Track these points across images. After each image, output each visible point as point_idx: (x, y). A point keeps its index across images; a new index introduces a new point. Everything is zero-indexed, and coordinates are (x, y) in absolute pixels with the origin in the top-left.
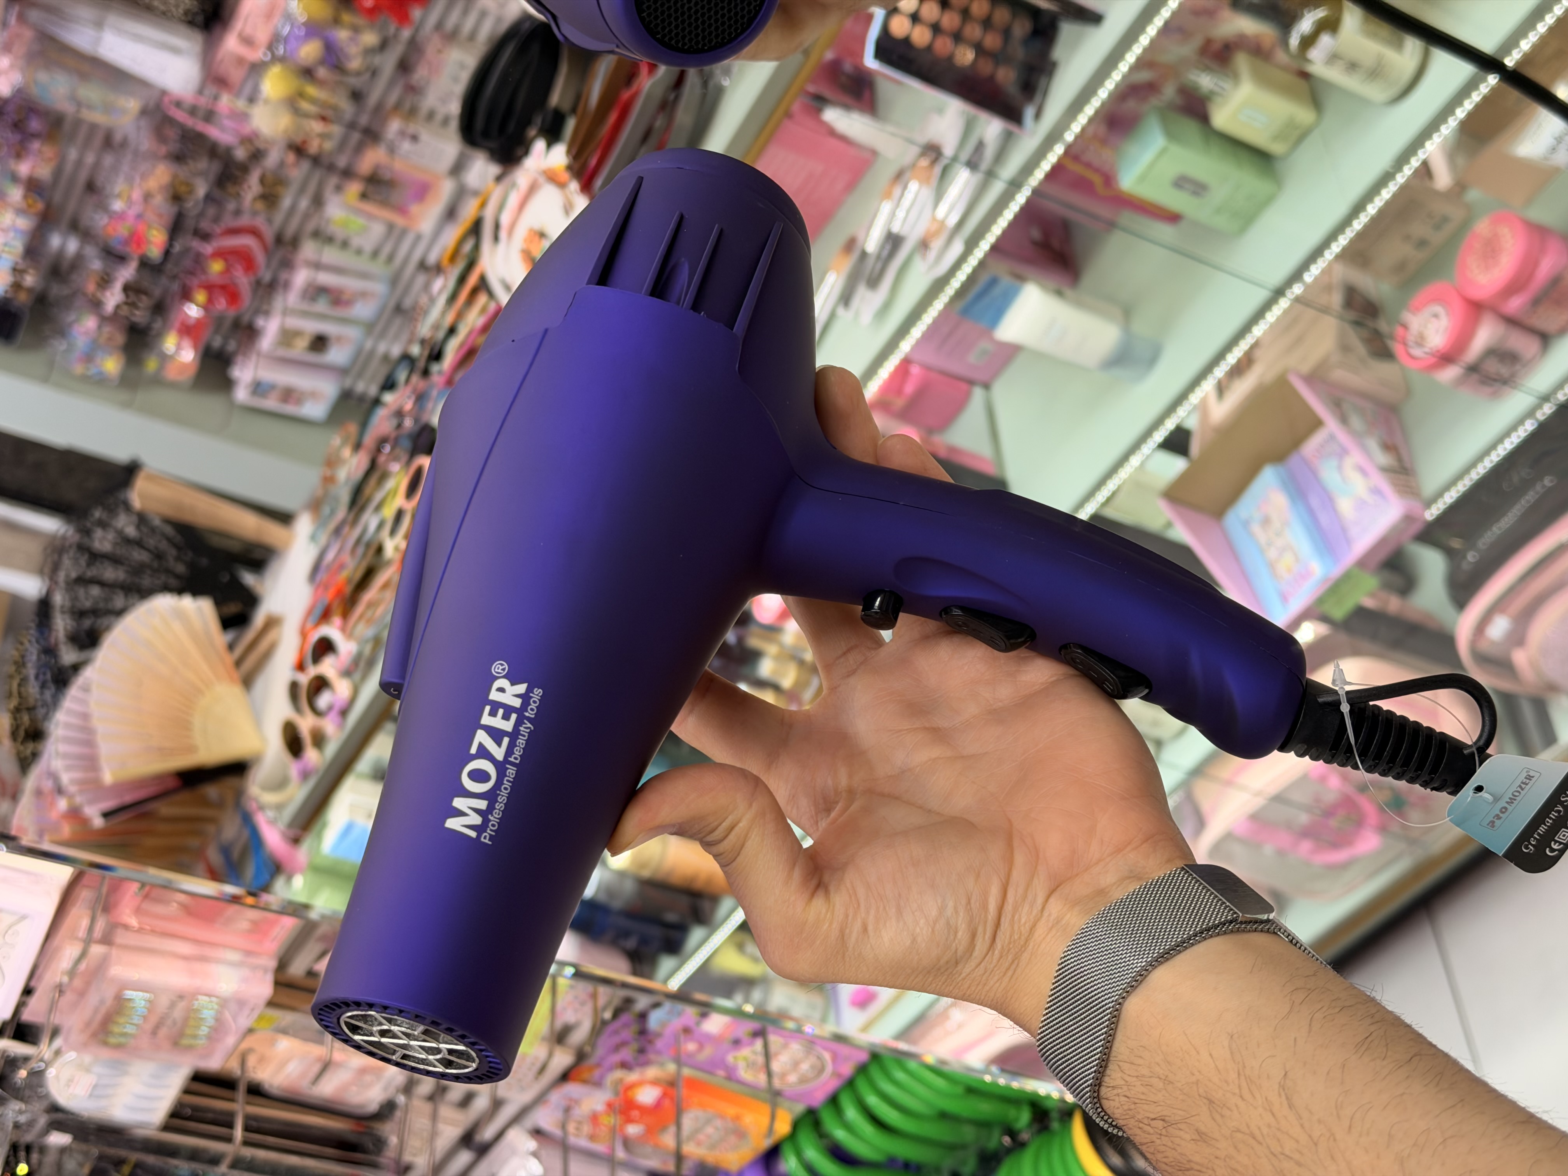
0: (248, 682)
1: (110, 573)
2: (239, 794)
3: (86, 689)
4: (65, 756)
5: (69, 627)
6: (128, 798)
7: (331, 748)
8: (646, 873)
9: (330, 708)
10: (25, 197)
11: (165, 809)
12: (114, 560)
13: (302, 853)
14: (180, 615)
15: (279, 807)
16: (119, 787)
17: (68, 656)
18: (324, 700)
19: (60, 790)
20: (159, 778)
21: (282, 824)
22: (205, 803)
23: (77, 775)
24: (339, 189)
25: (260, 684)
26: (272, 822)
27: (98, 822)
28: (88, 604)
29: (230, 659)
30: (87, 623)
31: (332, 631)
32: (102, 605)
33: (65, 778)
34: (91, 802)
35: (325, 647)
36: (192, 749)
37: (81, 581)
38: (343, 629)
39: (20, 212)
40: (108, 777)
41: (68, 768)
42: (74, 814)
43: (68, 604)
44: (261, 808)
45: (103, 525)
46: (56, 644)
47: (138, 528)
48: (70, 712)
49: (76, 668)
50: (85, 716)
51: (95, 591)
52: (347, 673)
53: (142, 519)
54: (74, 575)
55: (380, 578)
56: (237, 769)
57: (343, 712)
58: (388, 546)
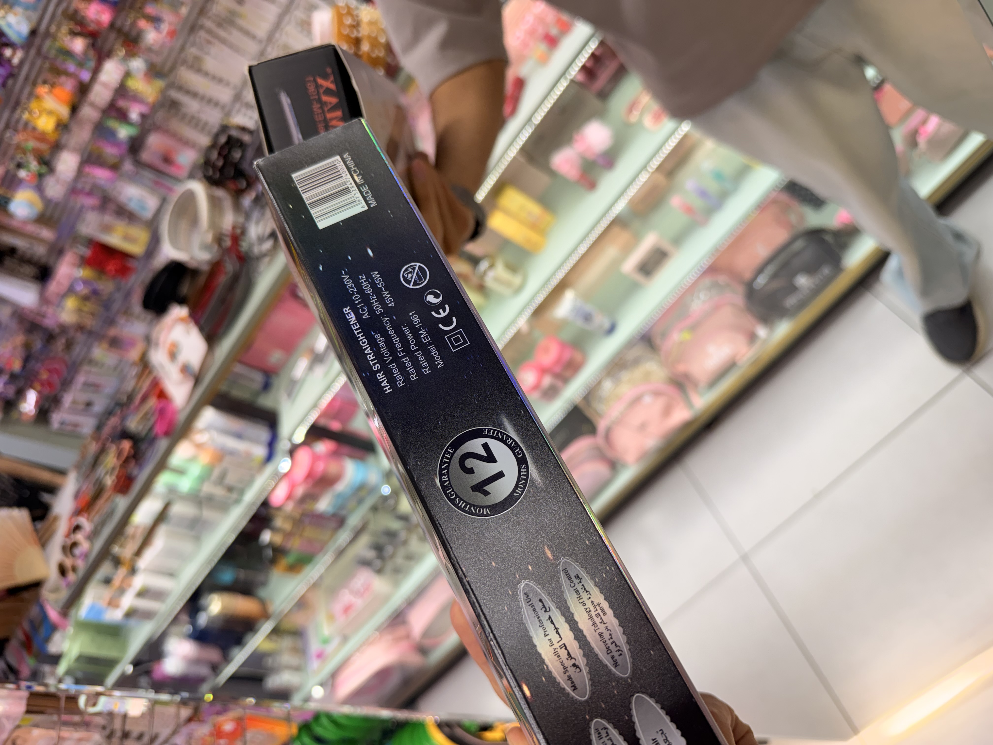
0: (43, 546)
2: (37, 597)
7: (80, 572)
8: (229, 613)
9: (80, 555)
13: (69, 619)
14: (12, 517)
15: (56, 601)
18: (77, 551)
21: (58, 608)
22: (22, 601)
24: (100, 344)
25: (48, 547)
26: (52, 608)
29: (35, 536)
35: (77, 528)
36: (14, 577)
38: (87, 519)
44: (48, 601)
52: (88, 538)
55: (106, 495)
56: (36, 585)
57: (86, 556)
58: (109, 481)
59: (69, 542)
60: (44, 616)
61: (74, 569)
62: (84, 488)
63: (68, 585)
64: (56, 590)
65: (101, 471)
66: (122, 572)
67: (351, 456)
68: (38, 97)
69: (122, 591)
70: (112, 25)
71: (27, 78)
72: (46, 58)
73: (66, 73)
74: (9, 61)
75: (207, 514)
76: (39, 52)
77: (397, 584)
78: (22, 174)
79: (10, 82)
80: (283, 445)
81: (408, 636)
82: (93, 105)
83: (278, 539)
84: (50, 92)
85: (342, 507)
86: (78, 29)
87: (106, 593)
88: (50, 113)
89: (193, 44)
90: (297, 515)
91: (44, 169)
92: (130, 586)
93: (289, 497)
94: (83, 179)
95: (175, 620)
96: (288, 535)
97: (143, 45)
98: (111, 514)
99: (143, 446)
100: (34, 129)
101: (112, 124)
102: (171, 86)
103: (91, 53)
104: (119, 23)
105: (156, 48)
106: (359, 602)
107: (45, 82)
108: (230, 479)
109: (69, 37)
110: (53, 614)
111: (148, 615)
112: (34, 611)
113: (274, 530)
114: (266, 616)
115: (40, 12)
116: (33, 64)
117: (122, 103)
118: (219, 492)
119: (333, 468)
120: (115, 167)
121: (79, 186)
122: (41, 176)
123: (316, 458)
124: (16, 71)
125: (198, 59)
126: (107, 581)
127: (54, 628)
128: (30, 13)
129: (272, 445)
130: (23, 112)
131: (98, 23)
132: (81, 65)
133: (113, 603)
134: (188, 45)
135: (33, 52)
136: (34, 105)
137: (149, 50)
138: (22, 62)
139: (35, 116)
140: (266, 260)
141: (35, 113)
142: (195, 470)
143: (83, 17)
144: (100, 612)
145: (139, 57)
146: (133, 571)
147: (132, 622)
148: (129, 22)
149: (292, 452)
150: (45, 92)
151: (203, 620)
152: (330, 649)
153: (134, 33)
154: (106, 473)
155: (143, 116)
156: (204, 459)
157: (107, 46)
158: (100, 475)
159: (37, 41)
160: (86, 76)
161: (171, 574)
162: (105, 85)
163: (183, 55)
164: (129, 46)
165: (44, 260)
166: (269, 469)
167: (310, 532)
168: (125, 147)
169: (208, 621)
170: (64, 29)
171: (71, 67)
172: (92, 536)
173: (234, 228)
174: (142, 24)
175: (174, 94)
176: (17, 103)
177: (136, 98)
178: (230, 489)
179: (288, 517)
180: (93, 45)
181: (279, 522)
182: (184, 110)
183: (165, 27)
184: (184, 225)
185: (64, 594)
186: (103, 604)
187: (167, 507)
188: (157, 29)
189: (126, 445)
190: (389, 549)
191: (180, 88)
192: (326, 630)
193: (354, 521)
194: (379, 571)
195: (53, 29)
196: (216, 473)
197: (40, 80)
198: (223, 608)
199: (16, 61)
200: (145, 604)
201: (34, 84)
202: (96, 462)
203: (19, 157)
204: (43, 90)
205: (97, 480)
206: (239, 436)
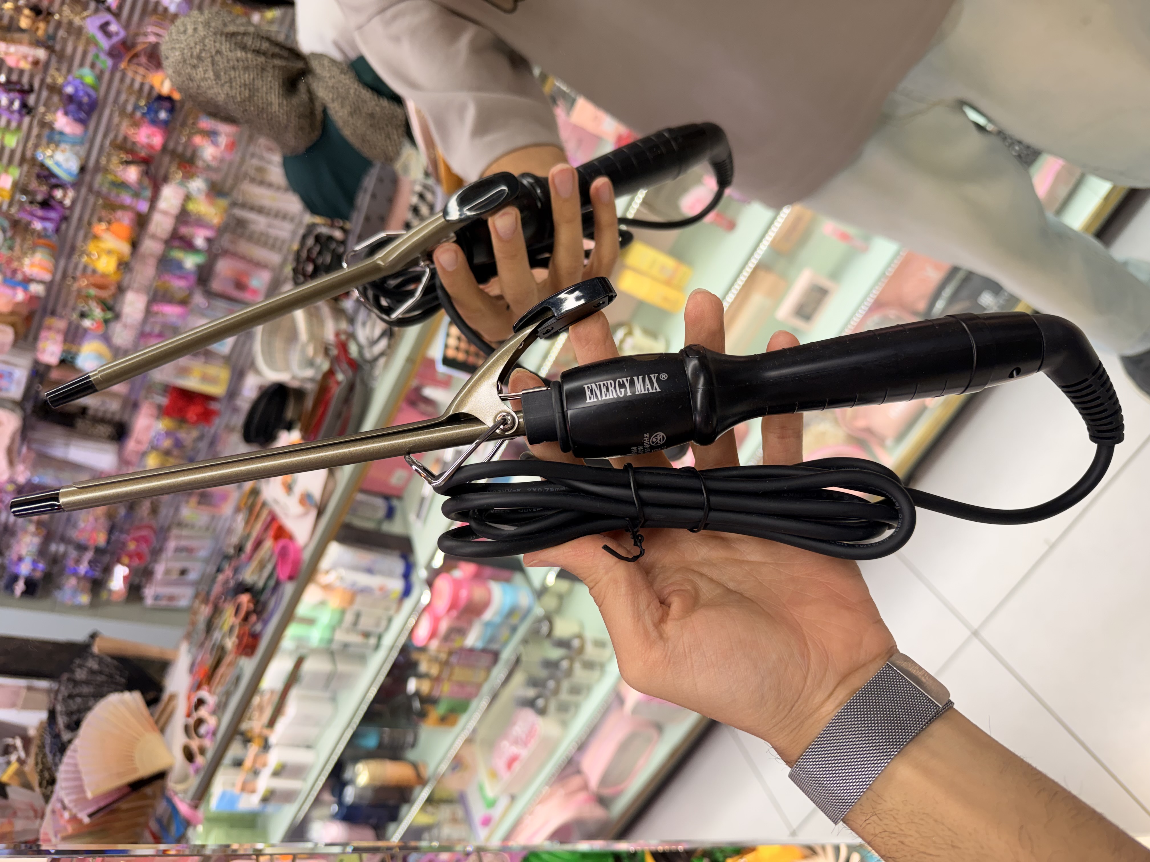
0: (162, 730)
1: (86, 690)
2: (163, 789)
3: (75, 751)
4: (66, 788)
5: (66, 722)
6: (102, 804)
7: (210, 754)
8: (378, 783)
9: (208, 733)
10: (37, 529)
11: (124, 805)
12: (87, 682)
13: (201, 813)
14: (124, 703)
15: (185, 791)
16: (96, 799)
17: (66, 736)
18: (203, 730)
19: (65, 808)
20: (119, 789)
21: (188, 801)
22: (146, 797)
23: (74, 797)
24: (187, 502)
25: (169, 730)
26: (182, 801)
27: (86, 820)
28: (74, 707)
29: (152, 721)
30: (75, 717)
31: (204, 693)
32: (82, 707)
33: (66, 801)
34: (81, 810)
35: (200, 702)
36: (135, 770)
37: (71, 696)
38: (210, 691)
39: (34, 534)
40: (89, 795)
41: (68, 794)
42: (74, 819)
43: (64, 709)
44: (176, 793)
45: (81, 666)
46: (59, 731)
47: (99, 664)
48: (68, 764)
49: (70, 741)
50: (76, 765)
51: (79, 700)
52: (214, 712)
53: (100, 660)
54: (66, 694)
55: (228, 659)
56: (161, 776)
57: (214, 733)
58: (230, 643)
59: (191, 721)
60: (174, 810)
61: (202, 751)
62: (199, 658)
63: (197, 771)
64: (184, 779)
65: (217, 635)
66: (253, 749)
67: (496, 579)
68: (96, 237)
69: (256, 773)
70: (164, 148)
71: (80, 219)
72: (98, 194)
73: (123, 207)
74: (61, 203)
75: (342, 667)
76: (90, 189)
77: (564, 724)
78: (87, 323)
79: (64, 226)
80: (421, 573)
81: (585, 787)
82: (154, 237)
83: (425, 687)
84: (108, 229)
85: (492, 639)
86: (130, 158)
87: (239, 777)
88: (109, 252)
89: (253, 155)
90: (443, 656)
91: (109, 315)
92: (265, 765)
93: (433, 634)
94: (152, 320)
95: (317, 801)
96: (437, 680)
97: (200, 164)
98: (238, 679)
99: (263, 598)
100: (94, 271)
101: (177, 254)
102: (234, 204)
103: (146, 182)
104: (171, 145)
105: (214, 164)
106: (524, 753)
107: (100, 220)
108: (365, 623)
109: (121, 167)
110: (184, 808)
111: (288, 796)
112: (161, 807)
113: (420, 676)
114: (422, 781)
115: (87, 146)
116: (86, 201)
117: (184, 230)
118: (355, 639)
119: (478, 593)
120: (184, 302)
121: (148, 329)
122: (106, 321)
123: (457, 584)
124: (67, 213)
125: (260, 170)
126: (238, 763)
127: (187, 824)
128: (78, 148)
129: (407, 575)
130: (80, 256)
131: (150, 147)
132: (137, 195)
133: (247, 788)
134: (248, 157)
135: (84, 190)
136: (92, 247)
137: (208, 168)
138: (74, 202)
139: (94, 258)
140: (382, 361)
141: (94, 255)
142: (325, 617)
143: (134, 143)
144: (233, 800)
145: (198, 177)
146: (266, 746)
147: (270, 808)
148: (184, 140)
149: (430, 583)
150: (102, 230)
151: (350, 795)
152: (496, 813)
153: (189, 153)
154: (223, 637)
155: (209, 240)
156: (334, 602)
157: (162, 172)
158: (216, 640)
159: (87, 178)
160: (143, 207)
161: (309, 747)
162: (165, 213)
163: (244, 168)
164: (185, 168)
165: (117, 417)
166: (409, 604)
167: (460, 674)
168: (193, 279)
169: (355, 797)
170: (115, 160)
171: (127, 199)
172: (219, 709)
173: (337, 335)
174: (198, 140)
175: (240, 213)
176: (73, 249)
177: (200, 222)
178: (366, 635)
179: (435, 660)
180: (146, 173)
181: (423, 667)
182: (252, 227)
183: (223, 140)
184: (278, 344)
185: (194, 782)
186: (237, 790)
187: (299, 662)
188: (215, 144)
189: (245, 599)
190: (551, 684)
191: (244, 206)
192: (490, 792)
193: (507, 655)
194: (542, 712)
195: (103, 161)
196: (349, 618)
197: (95, 220)
198: (372, 778)
199: (67, 202)
200: (282, 784)
201: (90, 224)
202: (210, 627)
203: (82, 306)
204: (100, 228)
205: (214, 645)
206: (370, 571)
